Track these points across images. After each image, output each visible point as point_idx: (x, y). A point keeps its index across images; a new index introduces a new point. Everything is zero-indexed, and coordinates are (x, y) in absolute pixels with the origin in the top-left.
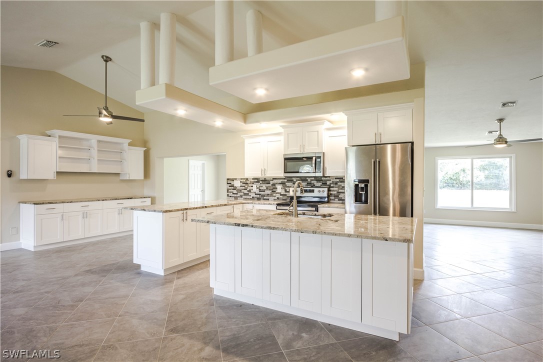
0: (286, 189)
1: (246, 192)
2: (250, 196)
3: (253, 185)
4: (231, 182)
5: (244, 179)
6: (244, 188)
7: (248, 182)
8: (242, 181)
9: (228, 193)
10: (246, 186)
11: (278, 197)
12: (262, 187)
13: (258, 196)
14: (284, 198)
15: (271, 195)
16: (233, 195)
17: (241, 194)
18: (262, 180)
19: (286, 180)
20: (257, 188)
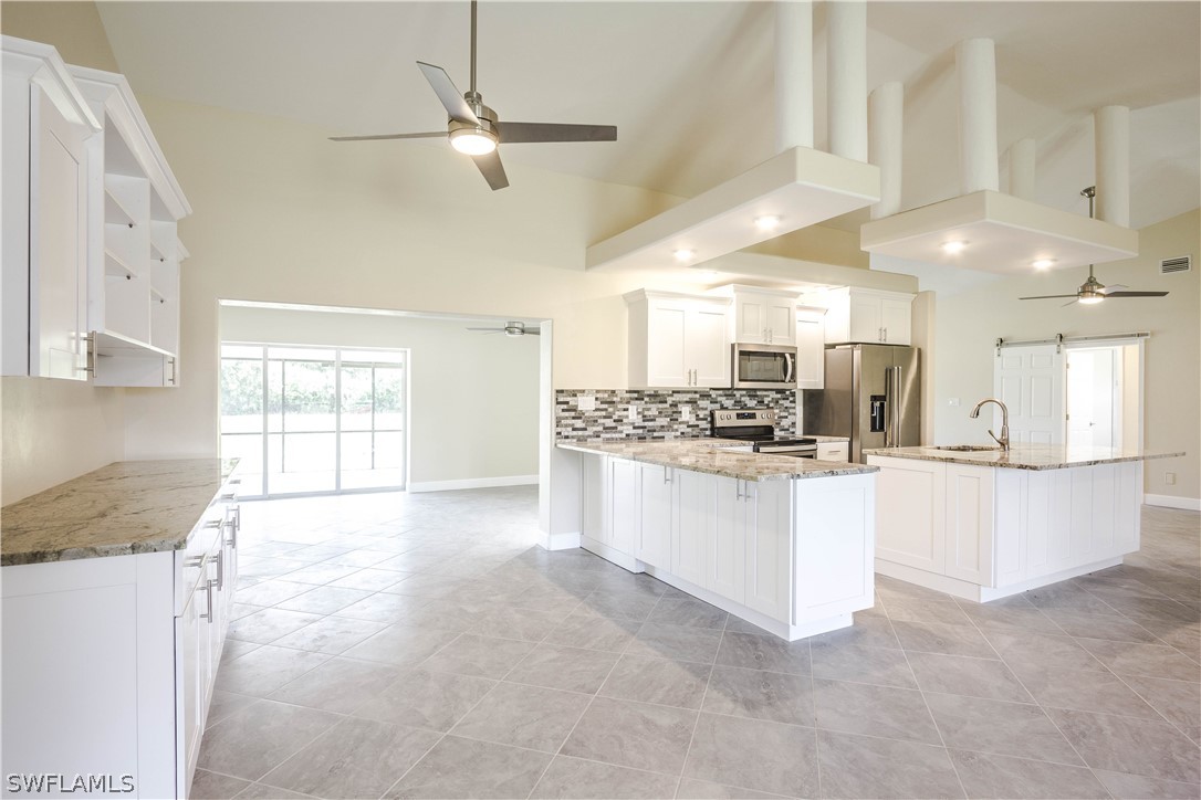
0: (699, 413)
1: (609, 423)
2: (621, 432)
3: (630, 407)
4: (568, 399)
5: (605, 391)
6: (604, 413)
7: (615, 399)
8: (598, 396)
9: (559, 430)
10: (611, 410)
11: (682, 430)
12: (649, 409)
13: (641, 431)
14: (694, 433)
15: (668, 428)
16: (575, 433)
17: (595, 429)
18: (649, 396)
19: (698, 396)
20: (639, 413)
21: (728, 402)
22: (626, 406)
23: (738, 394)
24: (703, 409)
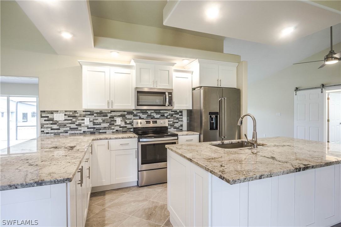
0: (126, 121)
1: (73, 126)
2: (81, 130)
3: (85, 118)
4: (48, 115)
5: (71, 111)
6: (70, 122)
7: (76, 115)
8: (66, 113)
9: (43, 130)
10: (74, 120)
11: (117, 129)
12: (97, 120)
13: (92, 130)
14: (124, 130)
15: (109, 128)
16: (53, 131)
17: (65, 129)
18: (96, 113)
19: (126, 113)
20: (91, 121)
21: (143, 116)
22: (83, 118)
23: (149, 112)
24: (129, 119)
